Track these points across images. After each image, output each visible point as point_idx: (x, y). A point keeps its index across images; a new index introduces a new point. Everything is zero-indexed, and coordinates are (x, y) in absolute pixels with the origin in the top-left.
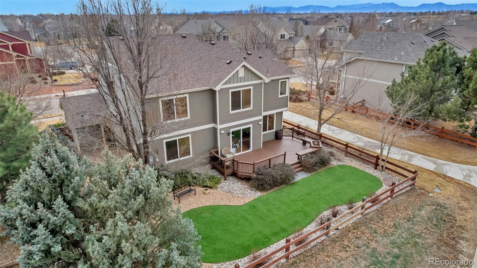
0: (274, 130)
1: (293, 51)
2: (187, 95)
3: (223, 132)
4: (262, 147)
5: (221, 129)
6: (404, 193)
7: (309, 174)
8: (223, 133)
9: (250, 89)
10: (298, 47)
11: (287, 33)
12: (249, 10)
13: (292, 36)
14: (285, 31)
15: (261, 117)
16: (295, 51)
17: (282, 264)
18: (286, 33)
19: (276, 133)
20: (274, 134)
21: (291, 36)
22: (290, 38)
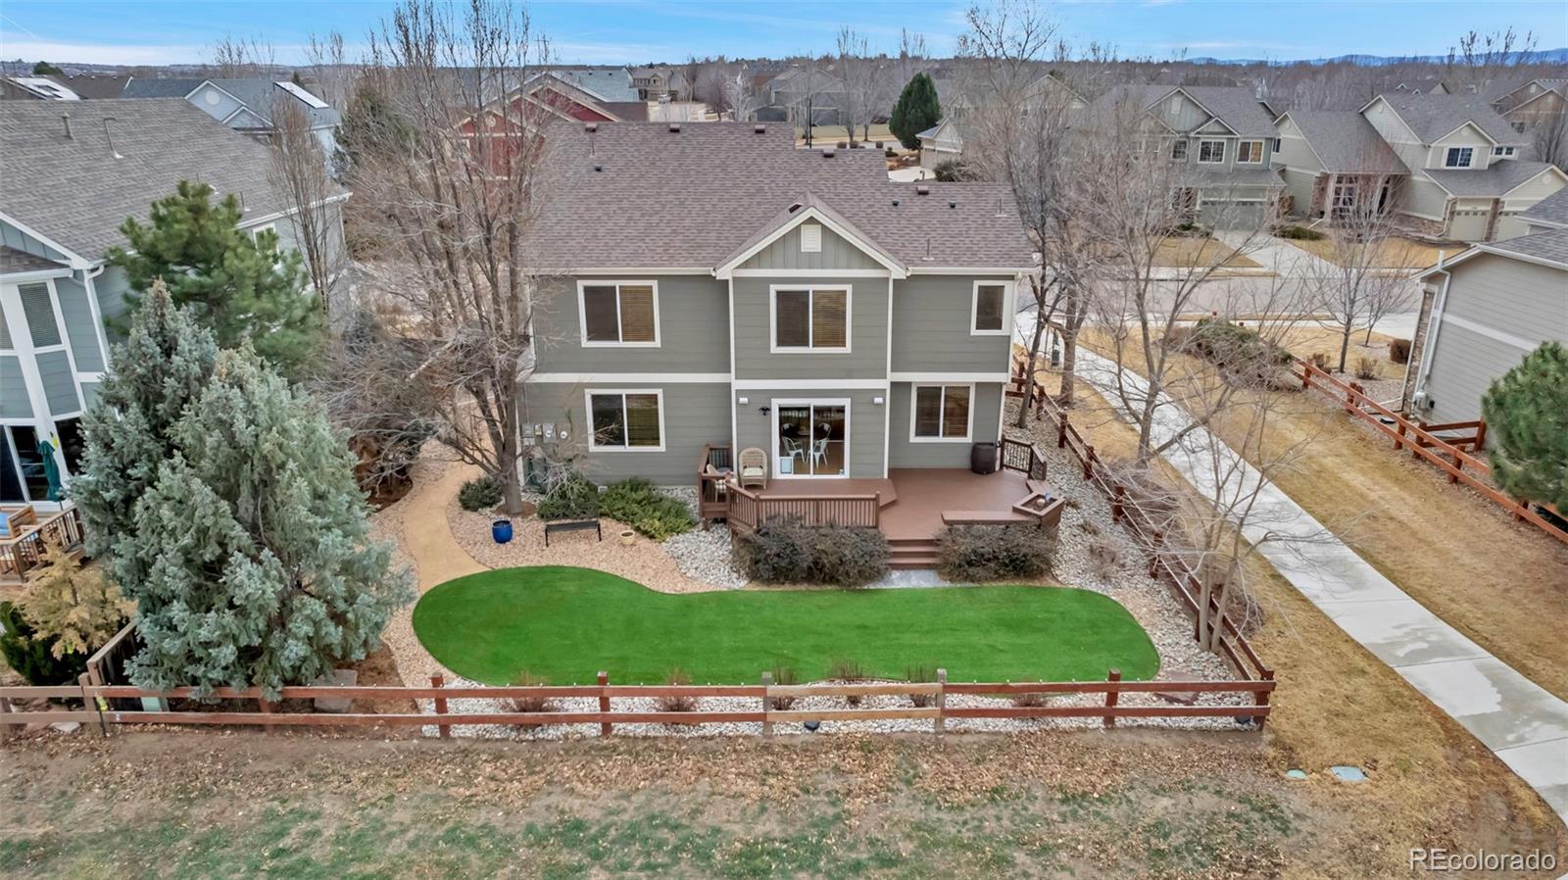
0: (969, 439)
1: (1488, 217)
2: (654, 284)
3: (744, 400)
4: (886, 476)
5: (740, 393)
6: (1182, 731)
7: (948, 584)
8: (744, 405)
9: (844, 293)
10: (1512, 203)
11: (1485, 145)
12: (1459, 52)
13: (1509, 157)
14: (1474, 136)
15: (884, 384)
16: (1502, 218)
17: (584, 738)
18: (1476, 146)
19: (976, 448)
20: (968, 452)
21: (1504, 156)
22: (1495, 166)
